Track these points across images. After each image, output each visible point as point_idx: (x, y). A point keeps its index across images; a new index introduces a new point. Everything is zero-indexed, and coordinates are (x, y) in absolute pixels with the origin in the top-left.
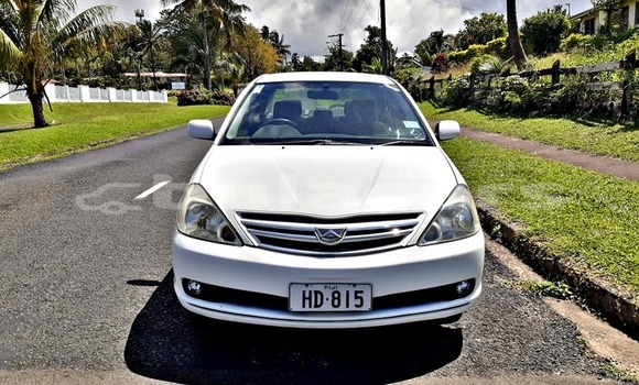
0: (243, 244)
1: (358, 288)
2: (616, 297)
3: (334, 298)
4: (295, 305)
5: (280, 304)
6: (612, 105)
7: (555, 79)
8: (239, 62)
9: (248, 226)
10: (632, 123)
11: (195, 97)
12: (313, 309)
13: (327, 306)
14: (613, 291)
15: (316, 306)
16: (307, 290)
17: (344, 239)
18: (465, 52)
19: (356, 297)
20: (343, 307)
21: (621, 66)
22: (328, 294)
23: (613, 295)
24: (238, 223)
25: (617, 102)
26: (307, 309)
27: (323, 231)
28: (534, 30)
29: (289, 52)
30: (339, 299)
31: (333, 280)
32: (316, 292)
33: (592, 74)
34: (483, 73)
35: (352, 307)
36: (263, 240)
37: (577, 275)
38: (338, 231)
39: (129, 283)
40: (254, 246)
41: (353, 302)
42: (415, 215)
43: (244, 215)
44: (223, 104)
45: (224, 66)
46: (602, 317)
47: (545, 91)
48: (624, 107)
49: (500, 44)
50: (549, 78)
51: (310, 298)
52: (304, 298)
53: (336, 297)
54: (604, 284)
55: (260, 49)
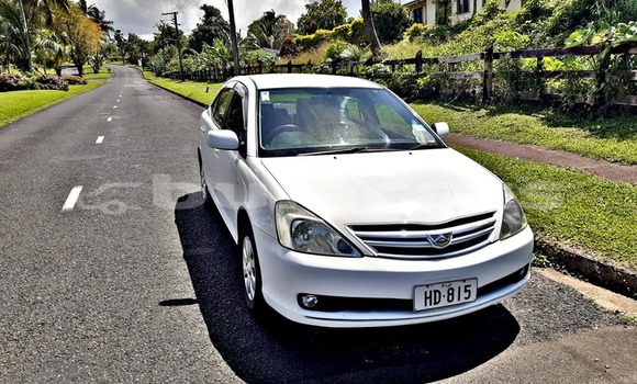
0: (362, 255)
1: (467, 283)
2: (593, 262)
3: (449, 294)
4: (419, 305)
5: (406, 306)
6: (474, 92)
7: (418, 69)
8: (64, 41)
9: (363, 238)
10: (494, 108)
11: (16, 82)
12: (433, 306)
13: (444, 302)
14: (589, 257)
15: (435, 303)
16: (428, 290)
17: (452, 241)
18: (312, 36)
19: (466, 291)
20: (455, 302)
21: (482, 57)
22: (444, 292)
23: (590, 261)
24: (352, 235)
25: (478, 90)
26: (428, 307)
27: (435, 237)
28: (379, 18)
29: (112, 29)
30: (452, 294)
31: (447, 278)
32: (435, 291)
33: (453, 64)
34: (345, 60)
35: (462, 300)
36: (379, 249)
37: (551, 247)
38: (447, 235)
39: (164, 303)
40: (374, 256)
41: (464, 295)
42: (490, 215)
43: (356, 228)
44: (51, 88)
45: (49, 46)
46: (582, 279)
47: (413, 79)
48: (485, 94)
49: (346, 30)
50: (413, 67)
51: (430, 298)
52: (426, 298)
53: (451, 294)
54: (580, 252)
55: (81, 26)
